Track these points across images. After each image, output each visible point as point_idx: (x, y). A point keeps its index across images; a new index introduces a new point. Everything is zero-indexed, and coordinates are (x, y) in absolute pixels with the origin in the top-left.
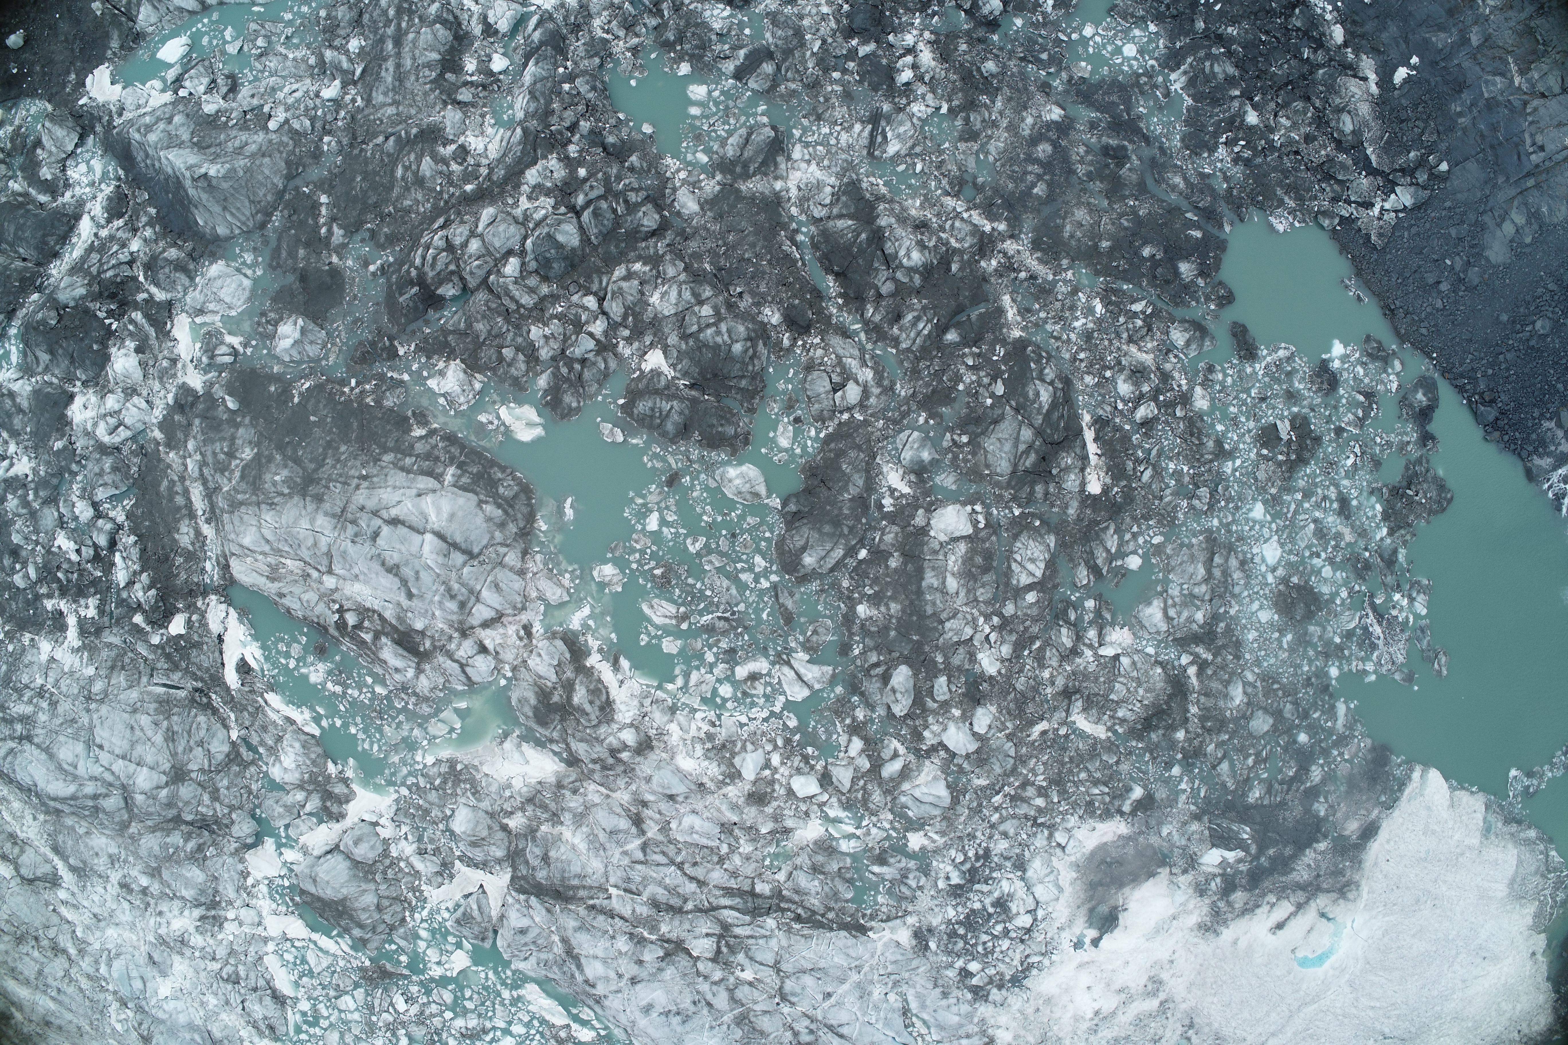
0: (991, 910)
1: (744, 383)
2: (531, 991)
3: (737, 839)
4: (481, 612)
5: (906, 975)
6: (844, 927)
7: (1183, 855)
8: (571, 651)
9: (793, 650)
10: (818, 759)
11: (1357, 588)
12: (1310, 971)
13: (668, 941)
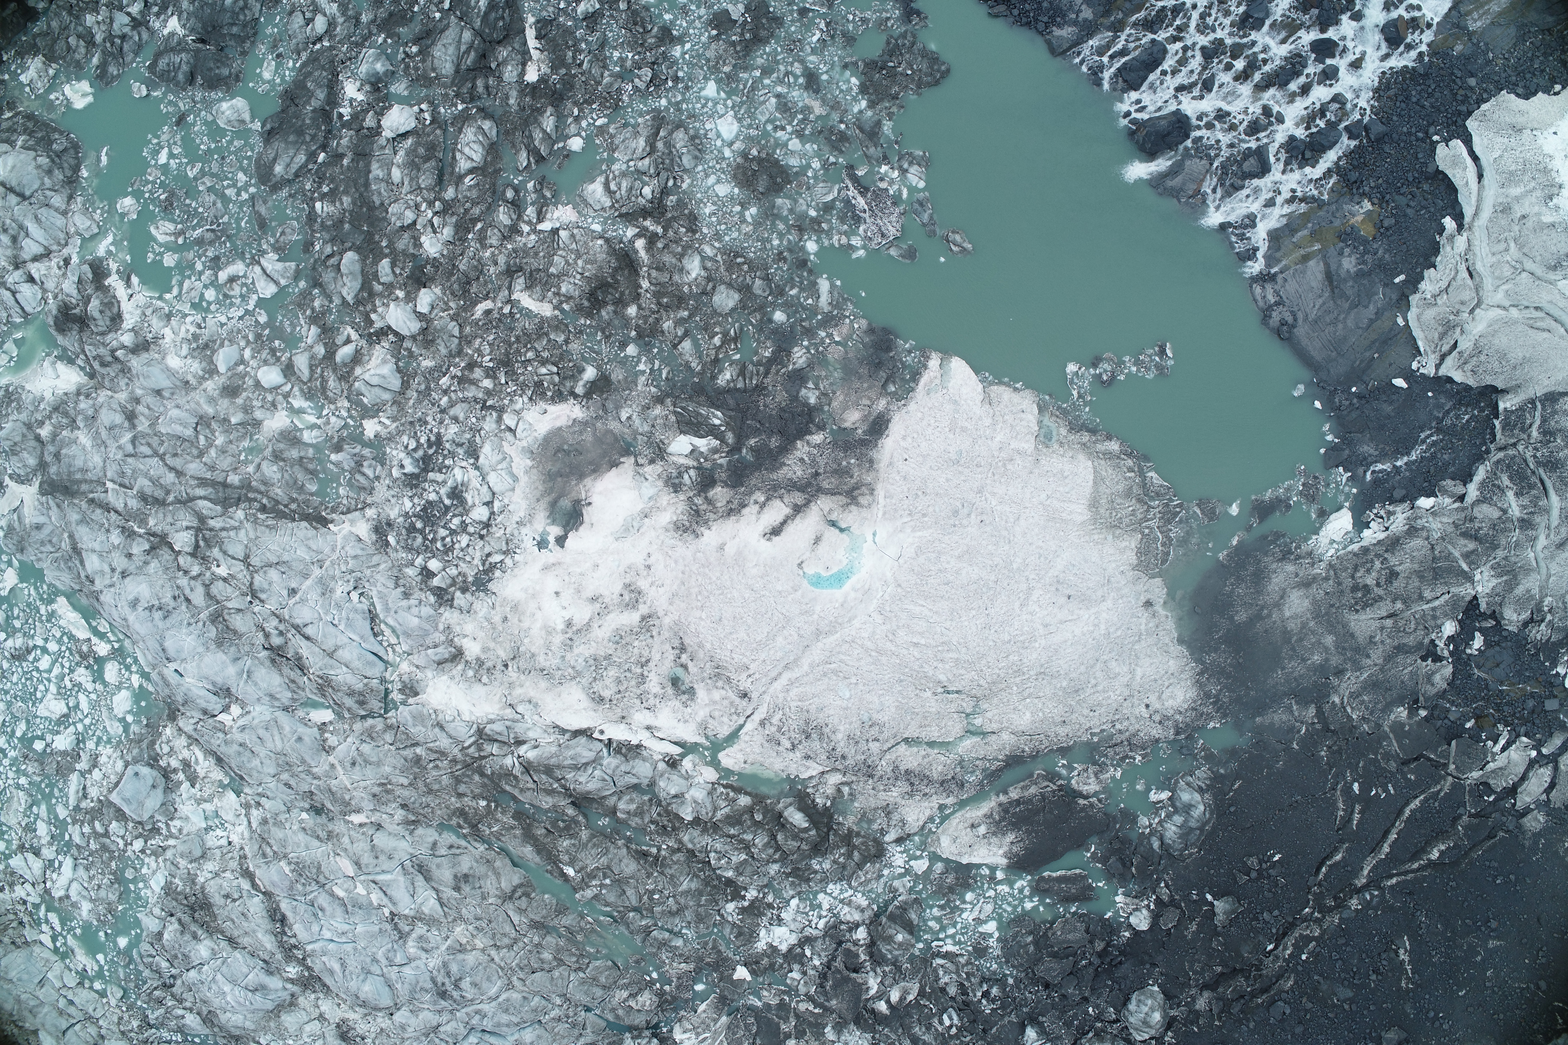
0: (447, 502)
1: (235, 30)
2: (62, 605)
3: (213, 432)
4: (30, 248)
5: (368, 572)
6: (306, 517)
7: (649, 443)
8: (95, 273)
9: (264, 252)
10: (284, 351)
11: (832, 159)
12: (827, 592)
13: (154, 535)
